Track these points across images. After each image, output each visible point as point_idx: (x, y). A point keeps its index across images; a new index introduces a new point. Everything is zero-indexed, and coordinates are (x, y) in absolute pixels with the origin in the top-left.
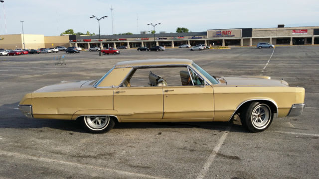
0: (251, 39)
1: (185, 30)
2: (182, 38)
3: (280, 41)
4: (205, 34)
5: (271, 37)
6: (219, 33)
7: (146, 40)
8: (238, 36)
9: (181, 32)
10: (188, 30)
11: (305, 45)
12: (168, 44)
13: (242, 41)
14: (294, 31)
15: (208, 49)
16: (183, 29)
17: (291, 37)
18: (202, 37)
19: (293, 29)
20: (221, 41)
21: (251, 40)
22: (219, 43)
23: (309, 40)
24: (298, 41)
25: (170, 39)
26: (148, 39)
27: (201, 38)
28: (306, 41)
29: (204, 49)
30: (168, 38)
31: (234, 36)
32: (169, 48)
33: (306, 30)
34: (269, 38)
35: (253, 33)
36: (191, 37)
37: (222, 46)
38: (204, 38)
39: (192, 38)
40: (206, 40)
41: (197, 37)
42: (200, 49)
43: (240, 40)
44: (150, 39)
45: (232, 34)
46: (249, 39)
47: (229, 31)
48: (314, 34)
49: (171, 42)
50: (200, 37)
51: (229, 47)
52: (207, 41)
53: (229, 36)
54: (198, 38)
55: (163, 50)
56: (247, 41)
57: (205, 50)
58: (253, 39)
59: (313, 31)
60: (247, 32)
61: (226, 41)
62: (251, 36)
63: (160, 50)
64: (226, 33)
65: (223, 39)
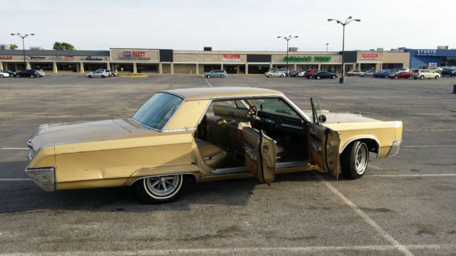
0: (172, 63)
1: (67, 46)
2: (71, 59)
3: (208, 68)
4: (107, 53)
5: (197, 63)
6: (127, 54)
7: (7, 58)
8: (155, 60)
9: (62, 49)
10: (73, 47)
11: (238, 75)
12: (48, 67)
13: (161, 67)
14: (225, 56)
15: (115, 76)
16: (64, 44)
17: (222, 63)
18: (103, 58)
19: (224, 53)
20: (131, 65)
21: (172, 66)
22: (128, 68)
23: (242, 68)
24: (230, 69)
25: (49, 59)
26: (11, 58)
27: (101, 60)
28: (238, 69)
29: (109, 76)
30: (47, 57)
31: (149, 59)
32: (49, 73)
33: (238, 56)
34: (195, 65)
35: (174, 56)
36: (85, 57)
37: (133, 72)
38: (106, 59)
39: (87, 59)
40: (108, 62)
41: (95, 57)
42: (103, 77)
43: (158, 65)
44: (14, 57)
45: (146, 56)
46: (170, 65)
47: (142, 52)
48: (248, 61)
49: (51, 64)
50: (98, 58)
51: (145, 75)
52: (111, 64)
53: (141, 59)
54: (97, 59)
55: (41, 76)
56: (166, 67)
57: (110, 78)
58: (174, 64)
59: (246, 56)
60: (166, 55)
61: (138, 65)
62: (172, 61)
63: (36, 76)
64: (138, 54)
65: (134, 62)
